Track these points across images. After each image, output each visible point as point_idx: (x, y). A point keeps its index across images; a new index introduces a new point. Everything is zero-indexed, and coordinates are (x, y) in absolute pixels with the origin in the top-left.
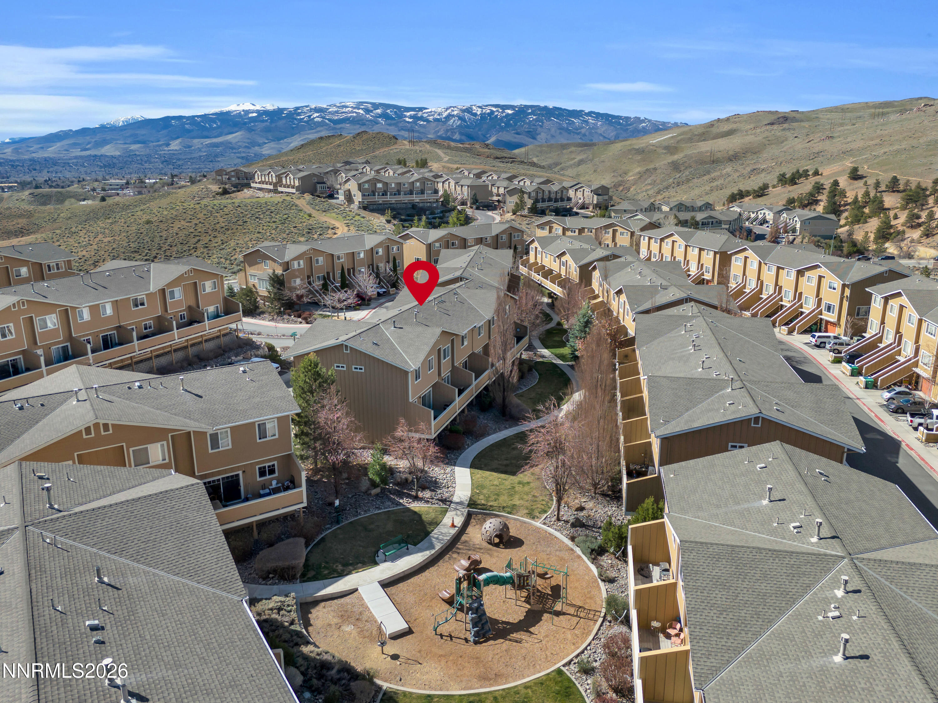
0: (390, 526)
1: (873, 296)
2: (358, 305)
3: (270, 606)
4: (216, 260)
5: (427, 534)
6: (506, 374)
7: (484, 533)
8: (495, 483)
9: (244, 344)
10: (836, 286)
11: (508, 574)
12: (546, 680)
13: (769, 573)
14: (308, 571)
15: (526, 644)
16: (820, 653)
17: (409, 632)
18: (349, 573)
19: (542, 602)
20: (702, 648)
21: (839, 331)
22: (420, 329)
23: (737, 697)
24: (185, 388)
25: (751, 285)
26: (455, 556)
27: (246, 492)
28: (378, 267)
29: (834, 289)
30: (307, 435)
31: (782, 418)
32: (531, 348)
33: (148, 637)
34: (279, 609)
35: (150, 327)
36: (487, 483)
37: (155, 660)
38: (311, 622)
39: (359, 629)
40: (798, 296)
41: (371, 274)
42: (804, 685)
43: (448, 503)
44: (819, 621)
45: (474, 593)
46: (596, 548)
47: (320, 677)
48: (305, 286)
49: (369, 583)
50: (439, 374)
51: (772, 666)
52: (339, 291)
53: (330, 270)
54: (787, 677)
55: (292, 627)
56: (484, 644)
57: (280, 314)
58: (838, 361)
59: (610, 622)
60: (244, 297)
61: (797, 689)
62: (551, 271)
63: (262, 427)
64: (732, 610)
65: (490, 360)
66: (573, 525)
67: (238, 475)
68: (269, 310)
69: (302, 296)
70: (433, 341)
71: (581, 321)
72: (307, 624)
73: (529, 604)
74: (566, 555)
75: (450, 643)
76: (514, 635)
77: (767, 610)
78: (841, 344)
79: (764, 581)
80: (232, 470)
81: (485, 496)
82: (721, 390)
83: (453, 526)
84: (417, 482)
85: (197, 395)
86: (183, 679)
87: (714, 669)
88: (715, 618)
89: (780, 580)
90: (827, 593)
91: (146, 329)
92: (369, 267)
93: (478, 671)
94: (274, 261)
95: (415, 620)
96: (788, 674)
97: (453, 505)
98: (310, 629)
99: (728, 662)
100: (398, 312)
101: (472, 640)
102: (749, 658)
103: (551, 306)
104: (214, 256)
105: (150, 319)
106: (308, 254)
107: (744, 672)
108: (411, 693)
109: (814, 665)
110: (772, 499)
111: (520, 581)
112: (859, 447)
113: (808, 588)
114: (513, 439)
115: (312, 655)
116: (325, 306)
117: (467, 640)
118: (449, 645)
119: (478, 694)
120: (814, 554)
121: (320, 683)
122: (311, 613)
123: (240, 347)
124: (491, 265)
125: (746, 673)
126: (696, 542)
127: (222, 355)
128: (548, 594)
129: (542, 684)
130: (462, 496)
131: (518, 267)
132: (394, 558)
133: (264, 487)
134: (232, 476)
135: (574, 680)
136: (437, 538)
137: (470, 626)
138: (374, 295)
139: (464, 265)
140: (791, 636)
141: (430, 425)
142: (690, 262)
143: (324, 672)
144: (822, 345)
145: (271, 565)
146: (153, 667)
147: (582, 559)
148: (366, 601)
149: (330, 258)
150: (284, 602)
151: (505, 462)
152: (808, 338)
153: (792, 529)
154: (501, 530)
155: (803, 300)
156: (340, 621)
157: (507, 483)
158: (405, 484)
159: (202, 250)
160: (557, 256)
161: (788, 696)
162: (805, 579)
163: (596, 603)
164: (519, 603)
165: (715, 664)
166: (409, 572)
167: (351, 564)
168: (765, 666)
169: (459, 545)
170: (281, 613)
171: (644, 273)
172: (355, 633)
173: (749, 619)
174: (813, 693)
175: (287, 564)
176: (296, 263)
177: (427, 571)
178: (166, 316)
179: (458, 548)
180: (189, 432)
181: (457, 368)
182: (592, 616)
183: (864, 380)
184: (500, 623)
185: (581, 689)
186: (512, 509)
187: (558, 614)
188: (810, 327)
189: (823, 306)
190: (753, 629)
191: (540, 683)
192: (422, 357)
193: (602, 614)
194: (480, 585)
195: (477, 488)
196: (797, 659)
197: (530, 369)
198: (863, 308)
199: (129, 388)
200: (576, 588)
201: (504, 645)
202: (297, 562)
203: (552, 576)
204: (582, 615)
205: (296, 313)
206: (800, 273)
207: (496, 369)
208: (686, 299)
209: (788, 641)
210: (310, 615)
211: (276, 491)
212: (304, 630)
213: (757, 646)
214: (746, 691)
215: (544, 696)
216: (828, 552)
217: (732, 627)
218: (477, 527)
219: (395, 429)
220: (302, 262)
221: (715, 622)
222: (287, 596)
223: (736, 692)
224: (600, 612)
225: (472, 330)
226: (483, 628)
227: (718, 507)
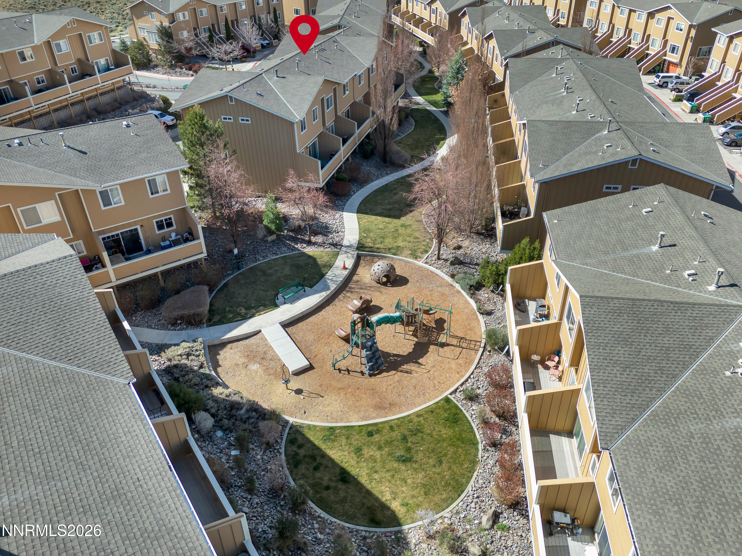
0: (287, 270)
1: (718, 36)
2: (244, 57)
3: (179, 353)
4: (110, 15)
5: (322, 276)
6: (387, 122)
7: (373, 274)
8: (380, 227)
9: (139, 97)
10: (683, 27)
11: (398, 314)
12: (436, 408)
13: (671, 326)
14: (213, 315)
15: (415, 375)
16: (733, 413)
17: (310, 368)
18: (253, 316)
19: (427, 335)
20: (607, 407)
21: (680, 71)
22: (303, 78)
23: (647, 459)
24: (68, 144)
25: (603, 29)
26: (349, 294)
27: (147, 244)
28: (259, 18)
29: (681, 30)
30: (201, 186)
31: (659, 159)
32: (406, 96)
33: (15, 444)
34: (188, 355)
35: (43, 81)
36: (373, 227)
37: (22, 474)
38: (220, 363)
39: (265, 368)
40: (646, 38)
41: (253, 25)
42: (719, 448)
43: (339, 247)
44: (726, 377)
45: (367, 333)
46: (475, 284)
47: (230, 417)
48: (192, 38)
49: (271, 325)
50: (324, 124)
51: (681, 426)
52: (225, 43)
53: (215, 22)
54: (699, 438)
55: (202, 371)
56: (378, 376)
57: (172, 67)
58: (678, 99)
59: (490, 352)
60: (136, 50)
61: (711, 452)
62: (421, 19)
63: (152, 183)
64: (635, 366)
65: (371, 108)
66: (452, 263)
67: (136, 230)
68: (162, 63)
69: (191, 49)
70: (316, 90)
71: (454, 67)
72: (216, 365)
73: (417, 337)
74: (446, 290)
75: (348, 376)
76: (405, 367)
77: (670, 365)
78: (682, 83)
79: (666, 335)
80: (129, 225)
81: (371, 239)
82: (598, 132)
83: (345, 268)
84: (310, 228)
85: (81, 152)
86: (56, 496)
87: (619, 428)
88: (618, 375)
89: (683, 333)
90: (732, 346)
91: (39, 83)
92: (251, 18)
93: (374, 401)
94: (160, 13)
95: (316, 356)
96: (699, 435)
97: (343, 249)
98: (219, 369)
99: (634, 420)
100: (280, 61)
101: (367, 373)
102: (655, 416)
103: (424, 54)
104: (107, 11)
105: (42, 73)
106: (191, 5)
107: (651, 431)
108: (315, 426)
109: (727, 426)
110: (663, 245)
111: (408, 319)
112: (727, 184)
113: (711, 341)
114: (394, 185)
115: (223, 396)
116: (213, 58)
117: (362, 373)
118: (347, 379)
119: (376, 424)
120: (717, 305)
121: (231, 423)
122: (219, 354)
123: (135, 100)
124: (366, 12)
125: (653, 433)
126: (597, 297)
127: (119, 108)
128: (433, 327)
129: (432, 412)
130: (351, 240)
131: (391, 16)
132: (293, 300)
133: (164, 240)
134: (131, 231)
135: (460, 407)
136: (332, 280)
137: (364, 361)
138: (258, 47)
139: (341, 13)
140: (698, 393)
141: (318, 176)
142: (547, 8)
143: (234, 412)
144: (665, 85)
145: (177, 313)
146: (18, 485)
147: (462, 294)
148: (269, 341)
149: (213, 8)
150: (193, 347)
151: (388, 207)
152: (652, 79)
153: (687, 277)
154: (388, 271)
155: (650, 42)
156: (247, 360)
157: (391, 226)
158: (299, 230)
159: (95, 5)
160: (428, 4)
161: (702, 460)
162: (708, 331)
163: (475, 334)
164: (407, 337)
165: (619, 423)
166: (307, 312)
167: (253, 308)
168: (673, 426)
169: (351, 285)
170: (190, 358)
171: (511, 18)
172: (260, 371)
173: (652, 374)
174: (729, 457)
175: (192, 312)
176: (181, 14)
177: (324, 310)
178: (57, 69)
179: (350, 288)
180: (77, 190)
181: (339, 116)
182: (473, 346)
183: (703, 116)
184: (391, 356)
185: (467, 415)
186: (397, 251)
187: (443, 345)
188: (654, 68)
189: (668, 48)
190: (657, 385)
191: (431, 411)
192: (306, 107)
193: (483, 345)
194: (373, 326)
195: (364, 232)
196: (708, 418)
197: (407, 117)
198: (705, 48)
199: (9, 146)
200: (457, 320)
201: (396, 376)
202: (201, 310)
203: (436, 312)
204: (464, 345)
205: (187, 66)
206: (651, 15)
207: (377, 117)
208: (553, 42)
209: (696, 399)
210: (218, 357)
211: (176, 243)
212: (213, 372)
213: (662, 403)
214: (656, 452)
215: (435, 423)
216: (729, 301)
217: (636, 384)
218: (366, 267)
219: (285, 180)
220: (186, 13)
221: (619, 379)
222: (194, 341)
223: (645, 453)
224: (480, 342)
225: (353, 78)
226: (376, 363)
227: (606, 253)
